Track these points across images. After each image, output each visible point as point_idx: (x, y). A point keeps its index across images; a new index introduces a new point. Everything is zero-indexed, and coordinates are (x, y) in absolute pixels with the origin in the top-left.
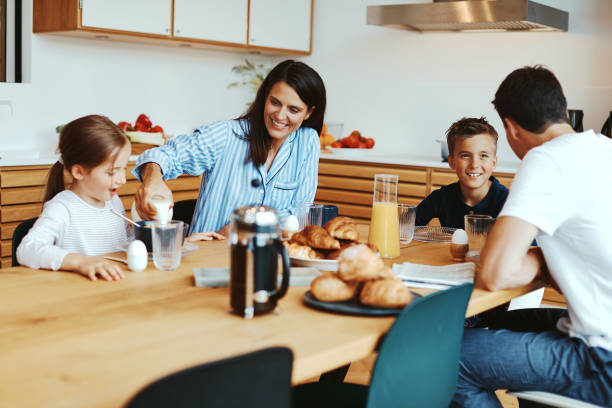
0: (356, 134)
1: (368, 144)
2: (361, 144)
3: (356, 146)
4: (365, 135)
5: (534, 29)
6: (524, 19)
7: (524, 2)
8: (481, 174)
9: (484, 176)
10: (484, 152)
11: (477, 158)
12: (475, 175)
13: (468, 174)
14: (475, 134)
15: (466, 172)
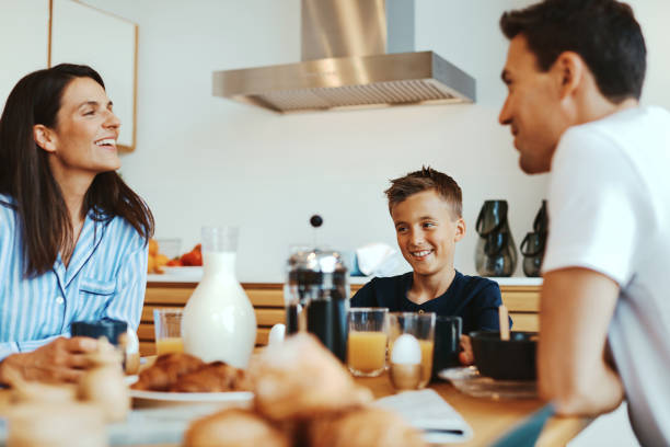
5: (427, 102)
6: (430, 76)
7: (429, 54)
8: (432, 250)
9: (436, 254)
10: (425, 218)
11: (417, 229)
12: (422, 254)
13: (412, 253)
14: (409, 194)
15: (409, 250)
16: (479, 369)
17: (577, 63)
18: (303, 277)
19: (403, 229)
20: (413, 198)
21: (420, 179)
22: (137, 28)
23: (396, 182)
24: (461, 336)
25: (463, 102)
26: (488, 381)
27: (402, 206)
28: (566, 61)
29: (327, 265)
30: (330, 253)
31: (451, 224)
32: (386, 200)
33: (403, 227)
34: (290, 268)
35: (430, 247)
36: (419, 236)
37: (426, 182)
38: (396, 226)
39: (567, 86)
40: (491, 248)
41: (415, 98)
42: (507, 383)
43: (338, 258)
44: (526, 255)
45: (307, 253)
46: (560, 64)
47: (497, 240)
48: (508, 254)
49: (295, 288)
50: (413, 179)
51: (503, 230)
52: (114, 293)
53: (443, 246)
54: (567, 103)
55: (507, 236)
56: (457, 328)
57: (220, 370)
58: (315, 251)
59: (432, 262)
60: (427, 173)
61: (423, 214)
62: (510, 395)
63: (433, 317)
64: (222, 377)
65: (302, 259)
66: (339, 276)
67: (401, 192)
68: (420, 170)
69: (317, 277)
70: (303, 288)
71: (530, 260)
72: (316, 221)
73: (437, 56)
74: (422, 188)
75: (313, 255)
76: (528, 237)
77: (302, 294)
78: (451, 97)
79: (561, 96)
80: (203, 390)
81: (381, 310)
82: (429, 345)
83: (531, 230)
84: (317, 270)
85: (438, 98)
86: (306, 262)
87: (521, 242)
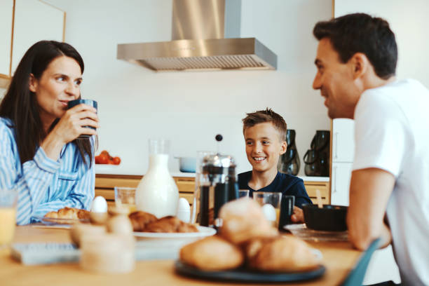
0: (105, 153)
1: (116, 161)
2: (109, 161)
3: (106, 163)
4: (113, 154)
5: (243, 68)
6: (253, 53)
7: (253, 40)
8: (266, 158)
9: (268, 160)
10: (264, 138)
11: (259, 144)
12: (260, 159)
13: (254, 158)
14: (257, 122)
15: (252, 156)
16: (307, 225)
17: (364, 59)
18: (211, 170)
19: (250, 143)
20: (258, 125)
21: (264, 115)
22: (65, 14)
23: (249, 115)
24: (294, 207)
25: (269, 69)
26: (313, 231)
27: (252, 129)
28: (358, 59)
29: (226, 164)
30: (226, 156)
31: (279, 144)
32: (241, 125)
33: (250, 142)
34: (204, 164)
35: (265, 155)
36: (259, 148)
37: (268, 117)
38: (246, 140)
39: (358, 72)
40: (286, 158)
41: (236, 66)
42: (323, 232)
43: (231, 159)
44: (307, 163)
45: (214, 156)
46: (354, 60)
47: (290, 153)
48: (296, 162)
49: (207, 175)
50: (260, 114)
51: (292, 148)
52: (77, 179)
53: (272, 156)
54: (358, 82)
55: (295, 151)
56: (292, 201)
57: (172, 220)
58: (218, 155)
59: (264, 165)
60: (269, 112)
61: (264, 136)
62: (326, 239)
63: (280, 194)
64: (173, 224)
65: (211, 159)
66: (232, 169)
67: (252, 121)
68: (265, 109)
69: (219, 170)
70: (211, 176)
71: (308, 166)
72: (219, 138)
73: (258, 41)
74: (264, 120)
75: (216, 158)
76: (308, 153)
77: (211, 180)
78: (262, 65)
79: (354, 78)
80: (165, 231)
81: (245, 191)
82: (278, 210)
83: (310, 148)
84: (220, 166)
85: (254, 66)
86: (213, 161)
87: (303, 155)
